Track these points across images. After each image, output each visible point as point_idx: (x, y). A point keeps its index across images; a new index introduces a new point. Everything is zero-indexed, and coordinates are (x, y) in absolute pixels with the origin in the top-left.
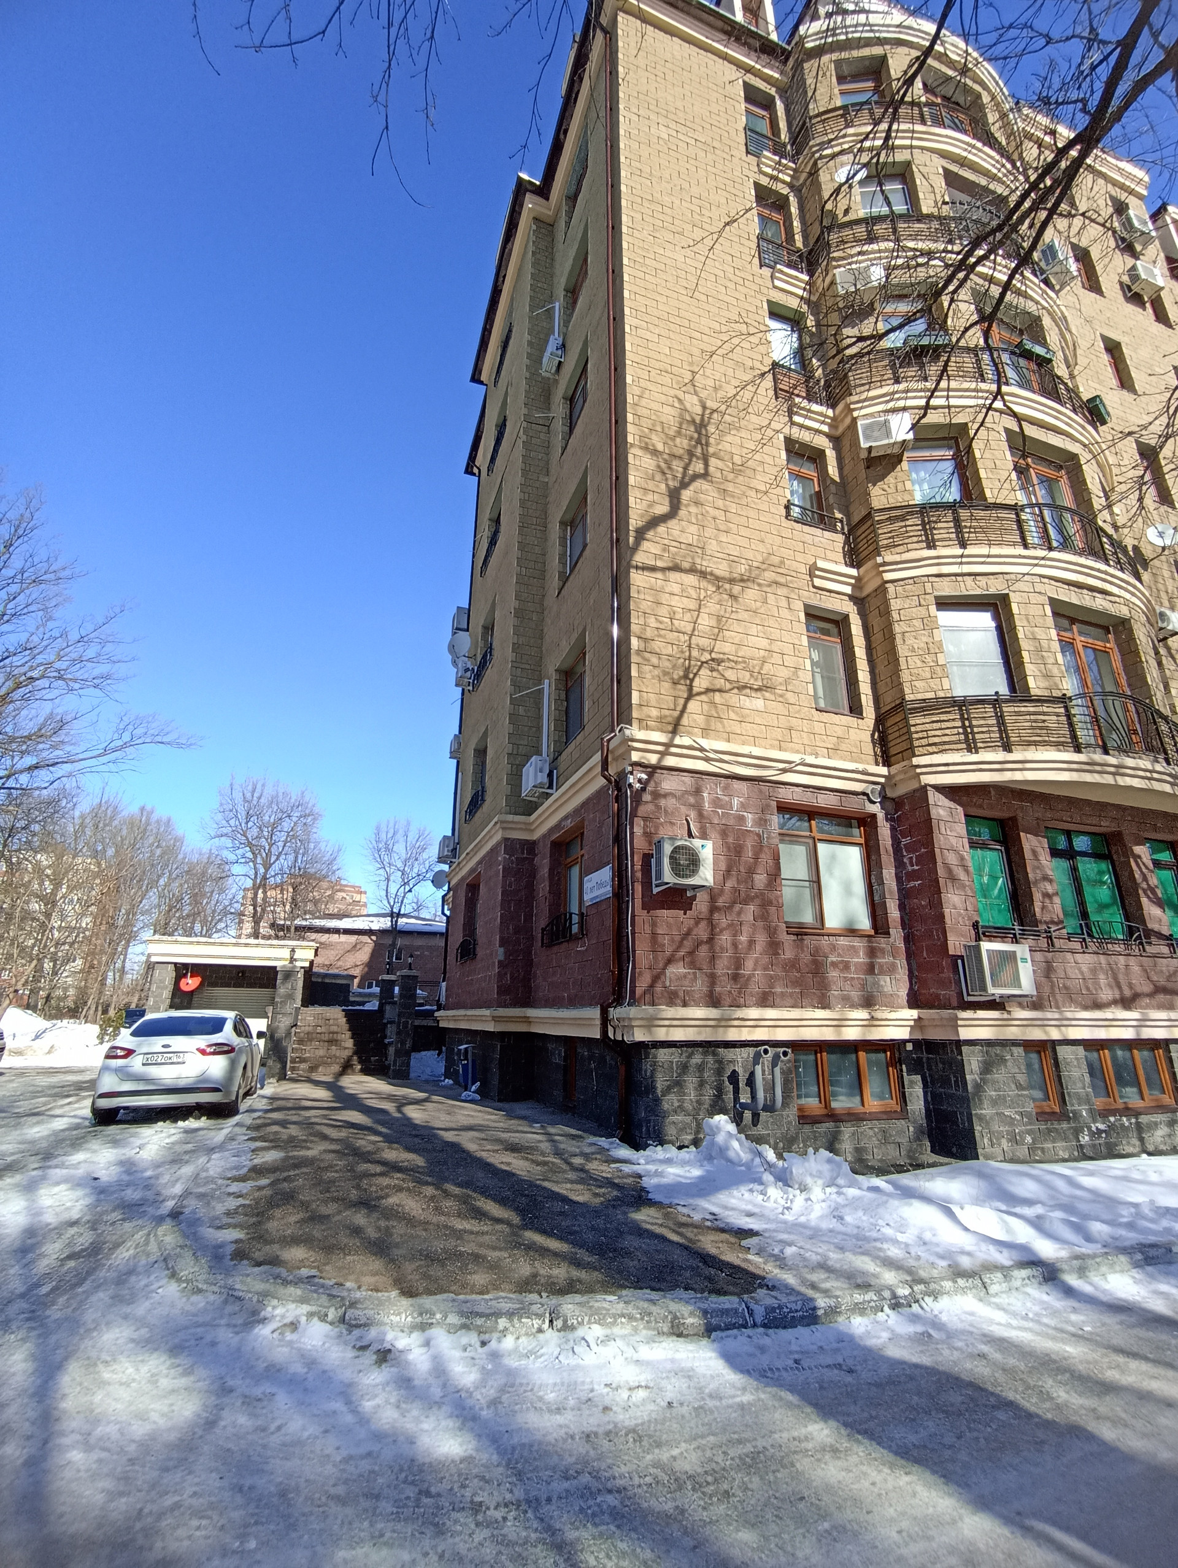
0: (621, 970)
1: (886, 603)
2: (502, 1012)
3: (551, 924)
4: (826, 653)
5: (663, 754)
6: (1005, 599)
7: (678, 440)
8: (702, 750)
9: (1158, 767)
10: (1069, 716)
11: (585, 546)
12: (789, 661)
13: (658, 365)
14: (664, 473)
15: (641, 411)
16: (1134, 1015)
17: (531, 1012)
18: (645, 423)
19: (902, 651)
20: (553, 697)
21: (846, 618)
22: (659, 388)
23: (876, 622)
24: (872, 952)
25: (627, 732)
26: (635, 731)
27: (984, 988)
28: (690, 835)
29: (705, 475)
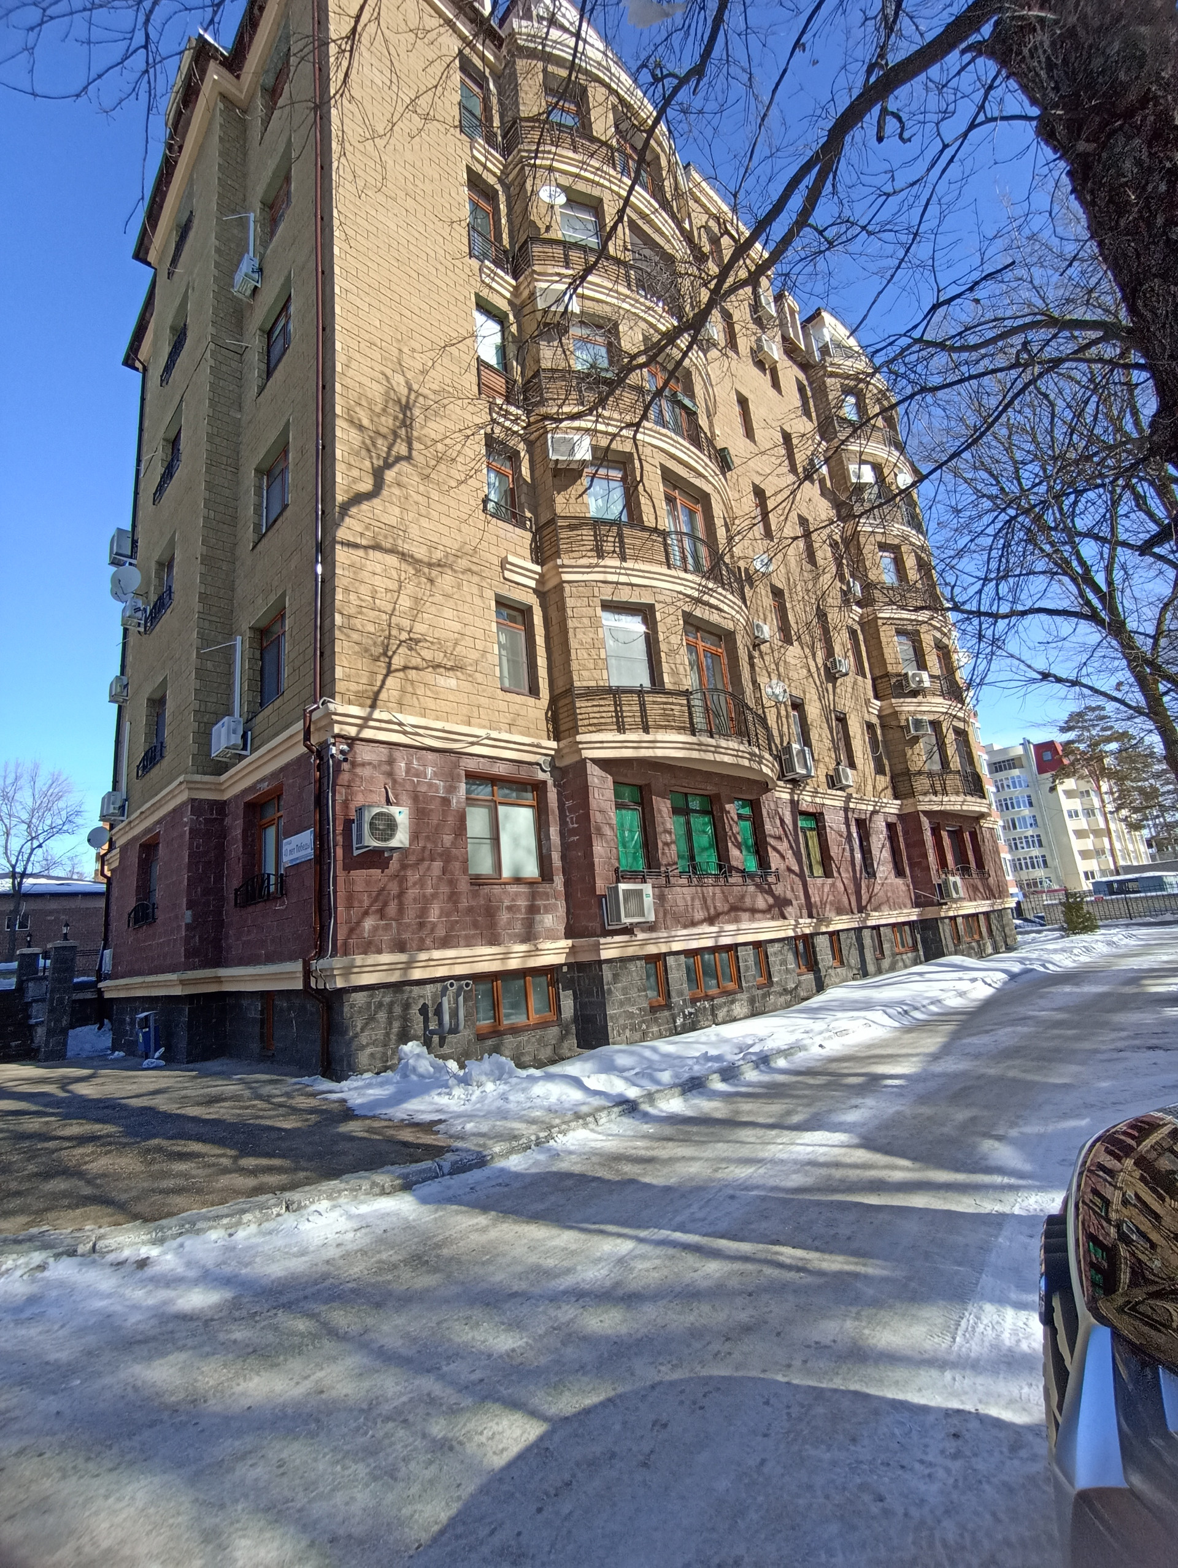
0: (322, 927)
1: (562, 600)
2: (190, 974)
3: (245, 884)
4: (512, 638)
5: (362, 727)
6: (651, 607)
7: (383, 419)
8: (400, 724)
9: (742, 748)
10: (689, 707)
11: (285, 507)
12: (480, 645)
13: (367, 336)
14: (369, 451)
15: (348, 382)
16: (715, 929)
17: (223, 972)
18: (353, 395)
19: (573, 643)
20: (246, 656)
21: (530, 608)
22: (369, 362)
23: (554, 614)
24: (533, 896)
25: (331, 706)
26: (337, 706)
27: (619, 919)
28: (388, 802)
29: (409, 458)
